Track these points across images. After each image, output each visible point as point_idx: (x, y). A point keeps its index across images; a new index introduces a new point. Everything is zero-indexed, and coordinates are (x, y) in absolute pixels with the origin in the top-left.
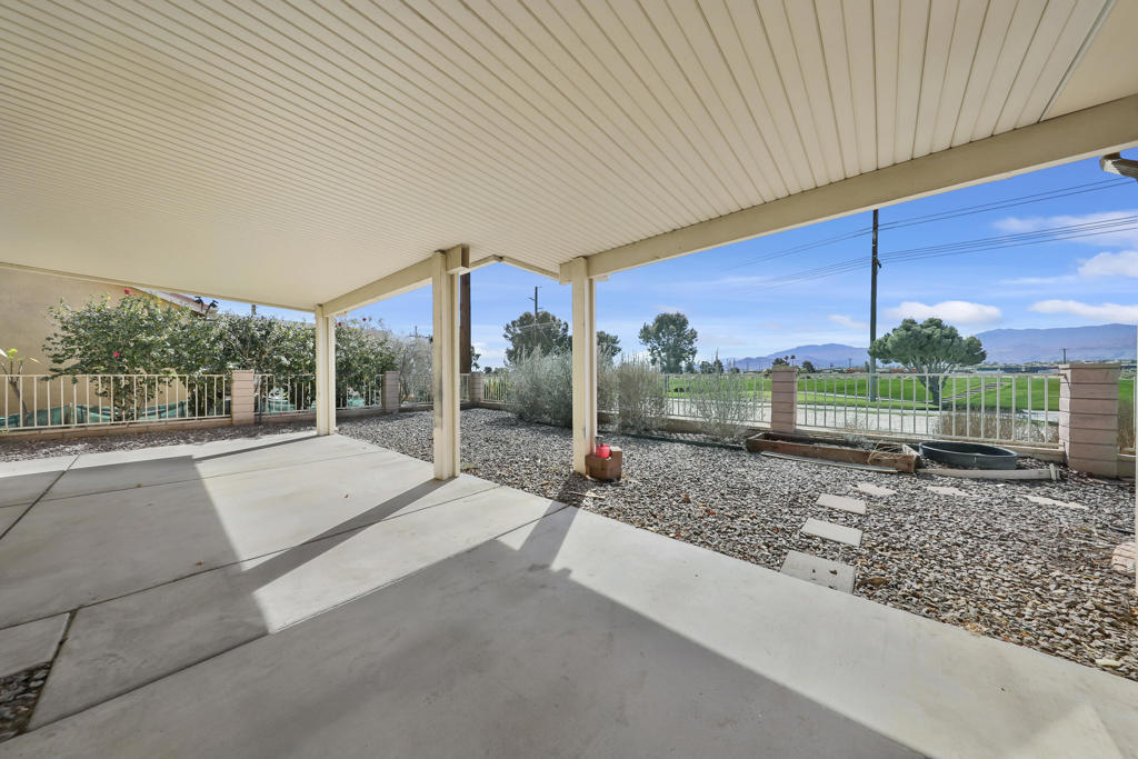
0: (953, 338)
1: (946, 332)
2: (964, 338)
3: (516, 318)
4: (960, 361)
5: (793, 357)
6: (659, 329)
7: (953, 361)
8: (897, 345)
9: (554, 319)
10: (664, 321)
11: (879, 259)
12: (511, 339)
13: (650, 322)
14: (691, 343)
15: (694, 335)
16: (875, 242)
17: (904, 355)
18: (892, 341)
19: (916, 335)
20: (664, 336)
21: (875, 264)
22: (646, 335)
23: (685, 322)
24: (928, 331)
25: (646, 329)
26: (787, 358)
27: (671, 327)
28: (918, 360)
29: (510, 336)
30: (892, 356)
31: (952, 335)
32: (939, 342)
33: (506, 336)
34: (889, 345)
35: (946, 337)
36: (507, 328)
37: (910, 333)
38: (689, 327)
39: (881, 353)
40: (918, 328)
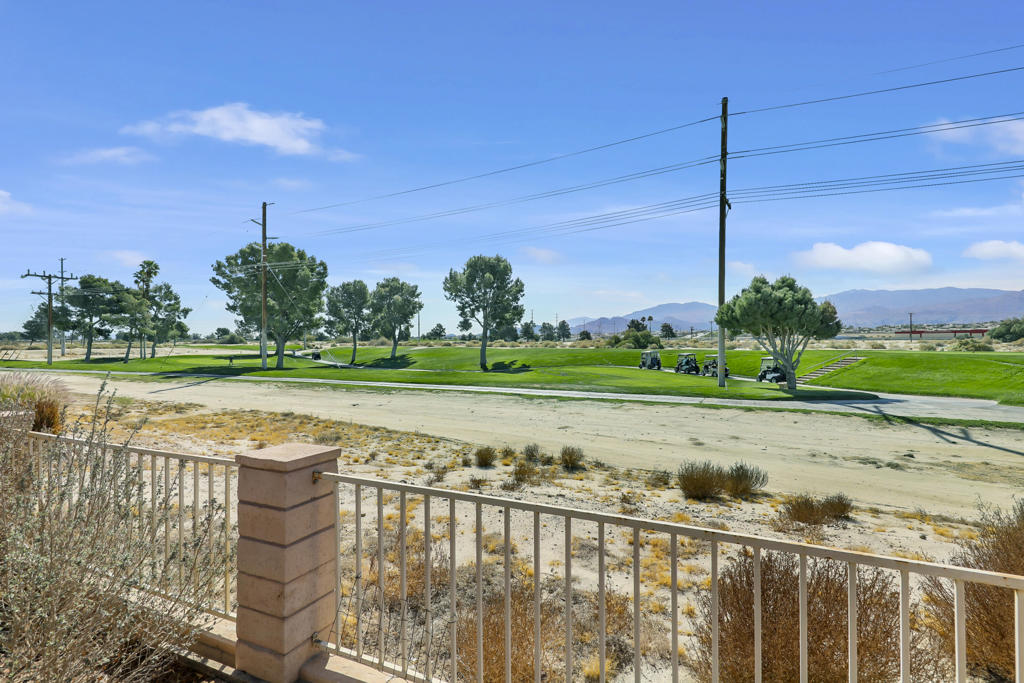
0: (806, 304)
1: (799, 295)
2: (819, 304)
3: (234, 251)
4: (815, 333)
5: (650, 319)
6: (471, 278)
7: (808, 334)
8: (746, 312)
9: (301, 255)
10: (477, 267)
11: (727, 197)
12: (226, 287)
13: (460, 269)
14: (516, 299)
15: (519, 287)
16: (723, 174)
17: (754, 324)
18: (740, 307)
19: (766, 300)
20: (479, 289)
21: (724, 203)
22: (453, 286)
23: (507, 270)
24: (779, 294)
25: (453, 277)
26: (643, 319)
27: (487, 275)
28: (770, 331)
29: (223, 281)
30: (741, 326)
31: (805, 300)
32: (792, 308)
33: (215, 282)
34: (738, 311)
35: (799, 302)
36: (219, 268)
37: (759, 295)
38: (513, 277)
39: (728, 321)
40: (769, 290)
